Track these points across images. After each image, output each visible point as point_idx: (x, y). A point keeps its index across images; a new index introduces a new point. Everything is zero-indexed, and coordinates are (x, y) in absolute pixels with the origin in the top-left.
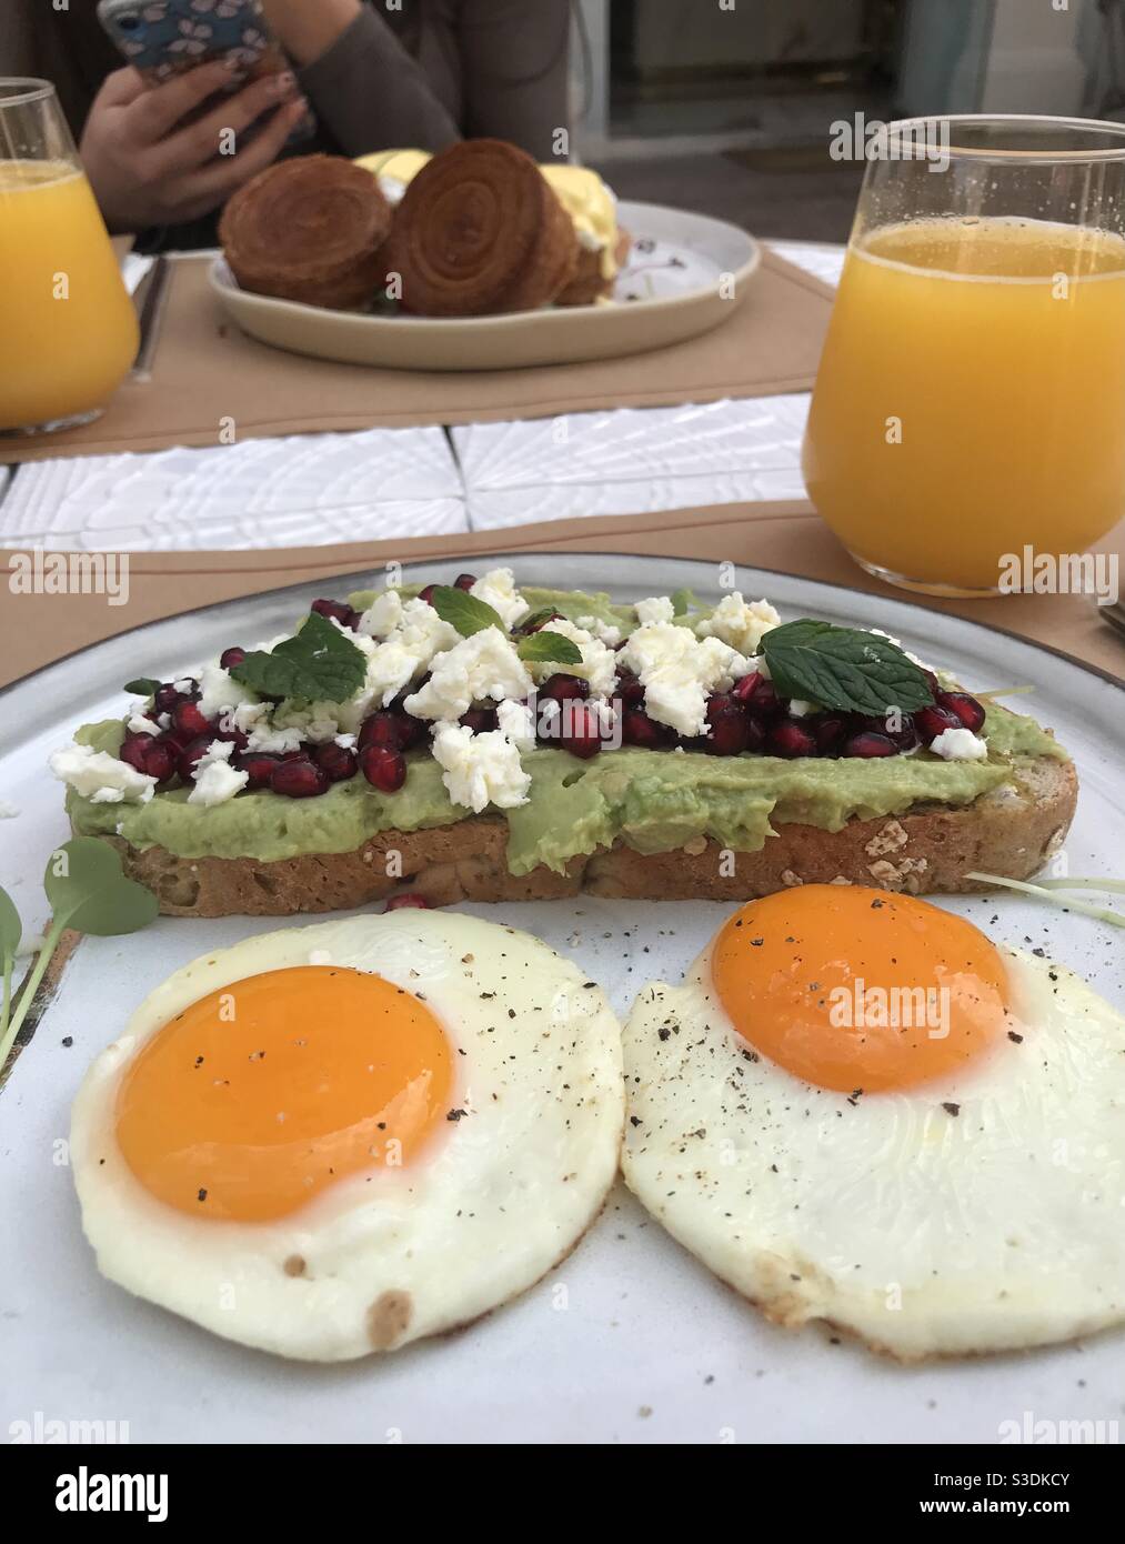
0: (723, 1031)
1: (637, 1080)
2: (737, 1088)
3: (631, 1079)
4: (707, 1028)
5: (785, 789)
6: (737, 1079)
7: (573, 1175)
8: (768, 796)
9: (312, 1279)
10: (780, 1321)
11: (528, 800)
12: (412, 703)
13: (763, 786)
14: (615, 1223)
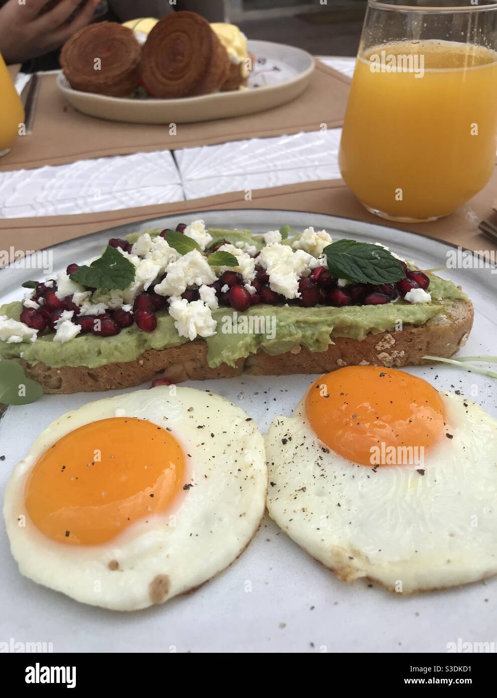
0: (312, 438)
1: (273, 464)
2: (320, 466)
3: (270, 464)
4: (305, 437)
5: (337, 322)
6: (320, 462)
7: (244, 514)
8: (329, 325)
9: (122, 571)
10: (344, 579)
11: (216, 333)
12: (158, 288)
13: (326, 321)
14: (265, 534)
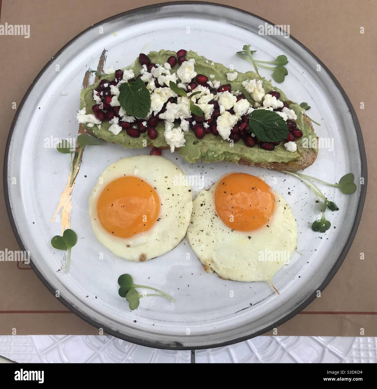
0: (213, 207)
1: (194, 213)
2: (212, 222)
4: (211, 205)
6: (213, 219)
7: (177, 238)
8: (239, 156)
9: (131, 249)
11: (184, 146)
12: (161, 116)
13: (238, 154)
